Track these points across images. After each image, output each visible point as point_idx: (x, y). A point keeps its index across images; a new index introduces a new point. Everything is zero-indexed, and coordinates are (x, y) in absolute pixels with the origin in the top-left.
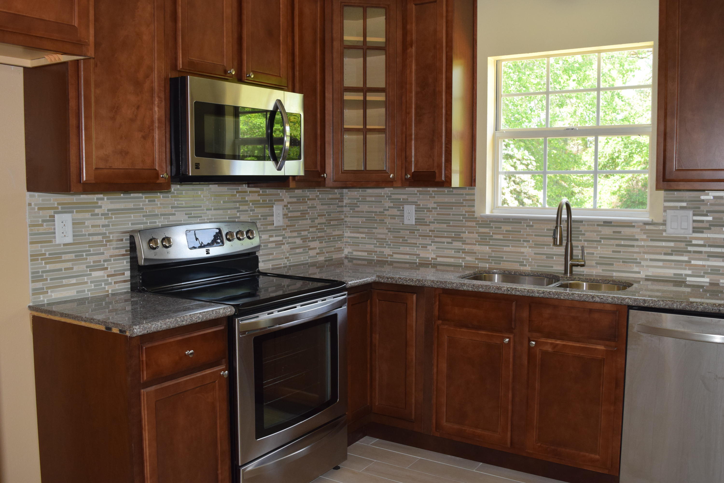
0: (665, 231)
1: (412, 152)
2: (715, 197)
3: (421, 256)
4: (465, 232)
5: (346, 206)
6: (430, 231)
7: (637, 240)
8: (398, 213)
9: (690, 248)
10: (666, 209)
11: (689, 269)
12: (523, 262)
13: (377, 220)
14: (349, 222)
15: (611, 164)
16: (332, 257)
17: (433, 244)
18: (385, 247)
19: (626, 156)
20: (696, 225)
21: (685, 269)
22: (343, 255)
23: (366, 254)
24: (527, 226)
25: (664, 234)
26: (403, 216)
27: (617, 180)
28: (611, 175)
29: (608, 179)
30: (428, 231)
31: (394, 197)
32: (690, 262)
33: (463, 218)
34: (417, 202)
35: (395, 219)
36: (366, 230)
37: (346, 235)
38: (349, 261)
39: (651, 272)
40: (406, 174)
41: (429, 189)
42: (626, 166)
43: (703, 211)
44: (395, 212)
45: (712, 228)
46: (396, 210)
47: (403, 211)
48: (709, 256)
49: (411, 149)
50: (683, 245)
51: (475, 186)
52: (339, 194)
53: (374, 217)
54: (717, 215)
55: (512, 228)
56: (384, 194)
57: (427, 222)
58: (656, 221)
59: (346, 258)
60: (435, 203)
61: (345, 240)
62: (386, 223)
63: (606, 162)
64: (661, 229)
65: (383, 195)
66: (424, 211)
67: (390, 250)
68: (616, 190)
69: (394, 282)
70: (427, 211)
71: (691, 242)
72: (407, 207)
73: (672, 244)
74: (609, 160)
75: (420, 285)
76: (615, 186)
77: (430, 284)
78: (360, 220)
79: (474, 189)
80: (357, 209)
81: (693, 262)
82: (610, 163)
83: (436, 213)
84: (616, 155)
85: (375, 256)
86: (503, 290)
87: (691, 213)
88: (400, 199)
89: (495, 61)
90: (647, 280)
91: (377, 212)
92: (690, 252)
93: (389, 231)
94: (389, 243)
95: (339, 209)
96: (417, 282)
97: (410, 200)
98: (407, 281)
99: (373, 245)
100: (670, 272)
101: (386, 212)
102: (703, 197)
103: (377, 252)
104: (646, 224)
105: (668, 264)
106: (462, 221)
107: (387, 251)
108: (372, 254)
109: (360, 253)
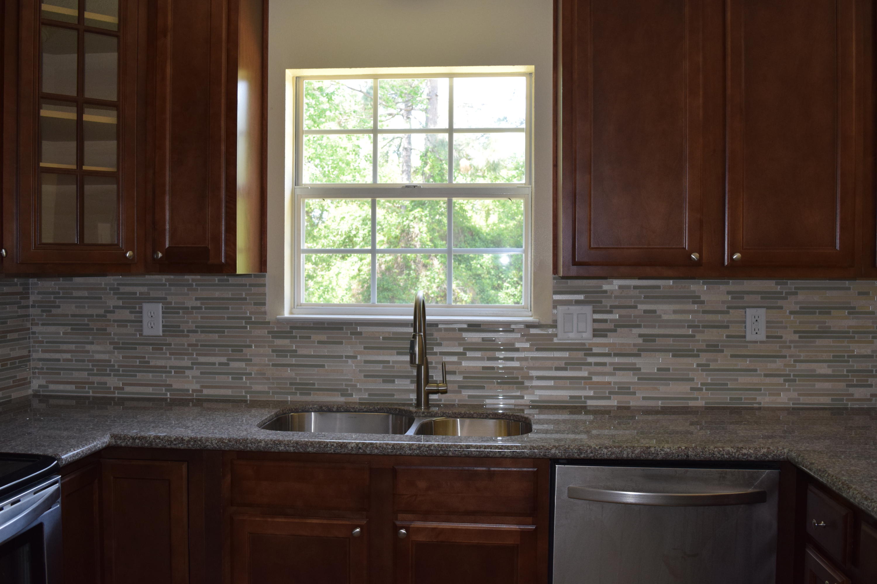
0: (556, 335)
1: (164, 215)
2: (620, 287)
3: (175, 386)
4: (250, 346)
5: (33, 306)
6: (189, 345)
7: (517, 350)
8: (132, 317)
9: (590, 360)
10: (556, 304)
11: (590, 389)
12: (347, 390)
13: (93, 329)
14: (40, 333)
15: (347, 244)
16: (10, 396)
17: (195, 367)
18: (109, 375)
19: (365, 234)
20: (598, 326)
21: (584, 389)
22: (30, 392)
23: (72, 387)
24: (352, 334)
25: (556, 340)
26: (141, 322)
27: (356, 262)
28: (348, 257)
29: (345, 261)
30: (186, 346)
31: (123, 289)
32: (591, 378)
33: (246, 323)
34: (165, 298)
35: (127, 326)
36: (73, 347)
37: (34, 356)
38: (40, 401)
39: (539, 395)
40: (154, 252)
41: (186, 277)
42: (366, 245)
43: (606, 307)
44: (126, 315)
45: (619, 329)
46: (127, 312)
47: (141, 312)
48: (615, 369)
49: (164, 209)
50: (581, 354)
51: (265, 271)
52: (21, 284)
53: (88, 325)
54: (624, 312)
55: (328, 338)
56: (105, 284)
57: (183, 331)
58: (543, 322)
59: (36, 395)
60: (197, 299)
61: (32, 364)
62: (110, 334)
63: (342, 241)
64: (550, 333)
65: (103, 286)
66: (179, 313)
67: (118, 380)
68: (356, 274)
69: (146, 445)
70: (184, 313)
71: (591, 349)
72: (147, 307)
73: (566, 354)
74: (345, 239)
75: (197, 447)
76: (354, 270)
77: (216, 446)
78: (61, 330)
79: (264, 276)
80: (55, 311)
81: (595, 379)
82: (347, 242)
83: (199, 316)
84: (354, 232)
85: (91, 391)
86: (350, 448)
87: (588, 309)
88: (136, 294)
89: (293, 77)
90: (534, 407)
91: (92, 316)
92: (590, 364)
93: (114, 348)
94: (116, 367)
95: (21, 312)
96: (192, 443)
97: (153, 294)
98: (172, 442)
99: (87, 373)
100: (563, 394)
101: (109, 316)
102: (605, 287)
103: (93, 383)
104: (529, 326)
105: (561, 383)
106: (246, 328)
107: (113, 382)
108: (85, 388)
109: (61, 387)
